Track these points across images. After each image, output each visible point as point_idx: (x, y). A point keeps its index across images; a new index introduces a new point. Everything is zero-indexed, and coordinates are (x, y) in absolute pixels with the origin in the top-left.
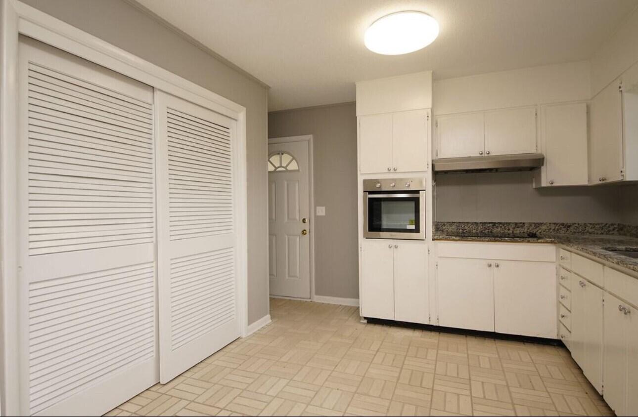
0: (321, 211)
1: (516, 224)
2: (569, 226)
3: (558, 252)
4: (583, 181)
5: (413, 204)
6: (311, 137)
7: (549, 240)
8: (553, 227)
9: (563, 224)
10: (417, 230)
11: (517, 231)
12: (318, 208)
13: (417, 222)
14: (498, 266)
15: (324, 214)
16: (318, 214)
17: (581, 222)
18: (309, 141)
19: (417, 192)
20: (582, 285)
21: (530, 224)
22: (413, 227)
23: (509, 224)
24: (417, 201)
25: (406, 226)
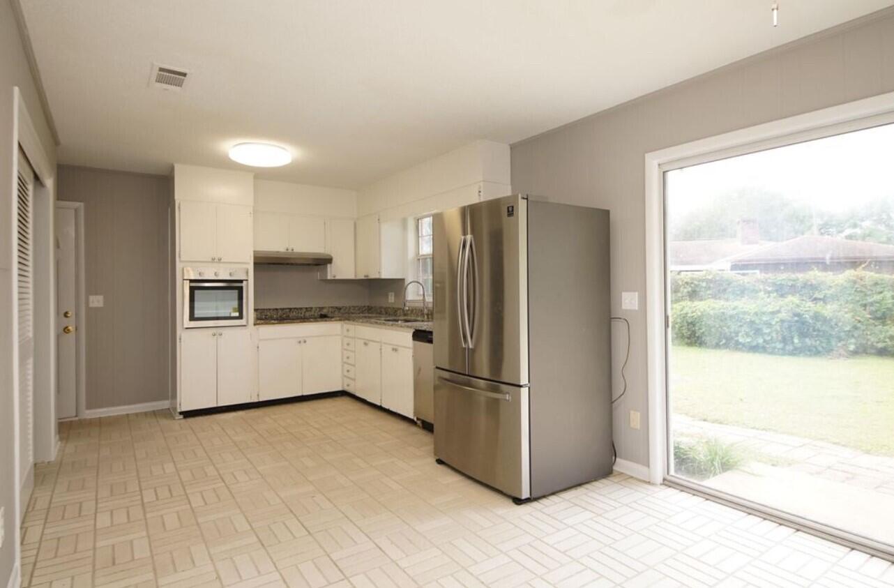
0: (97, 301)
1: (306, 308)
2: (340, 309)
3: (342, 326)
4: (351, 276)
5: (235, 293)
6: (80, 205)
7: (338, 318)
8: (330, 310)
9: (336, 308)
10: (241, 317)
11: (308, 314)
12: (92, 298)
13: (240, 309)
14: (305, 342)
15: (101, 304)
16: (91, 305)
17: (348, 305)
18: (76, 210)
19: (241, 281)
20: (366, 344)
21: (316, 308)
22: (237, 314)
23: (301, 309)
24: (240, 290)
25: (230, 313)
